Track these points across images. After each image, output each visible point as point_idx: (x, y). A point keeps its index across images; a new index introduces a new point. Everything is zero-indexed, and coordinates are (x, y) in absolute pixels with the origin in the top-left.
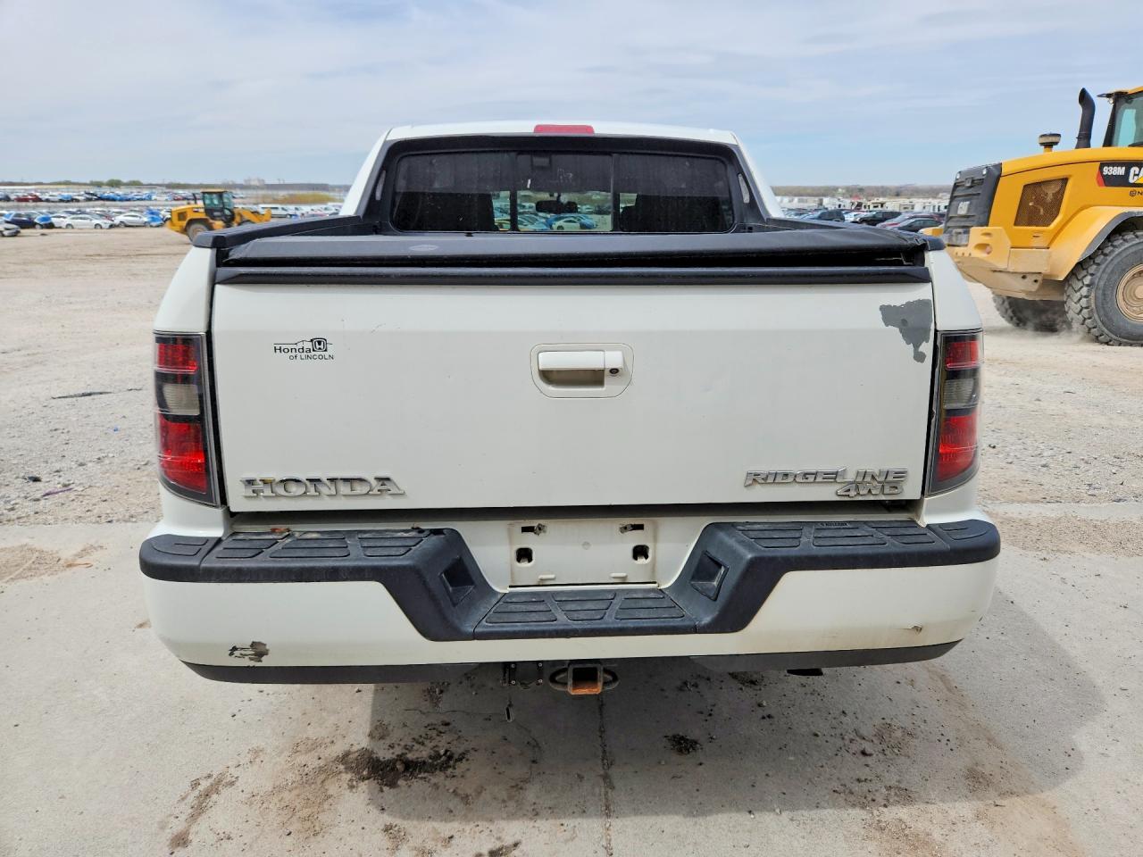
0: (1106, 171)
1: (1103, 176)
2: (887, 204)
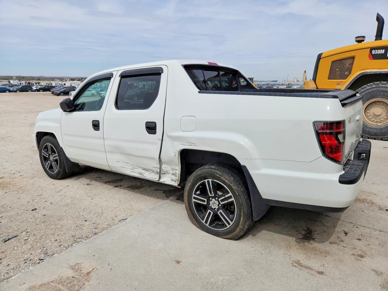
0: (374, 52)
1: (372, 55)
2: (41, 83)
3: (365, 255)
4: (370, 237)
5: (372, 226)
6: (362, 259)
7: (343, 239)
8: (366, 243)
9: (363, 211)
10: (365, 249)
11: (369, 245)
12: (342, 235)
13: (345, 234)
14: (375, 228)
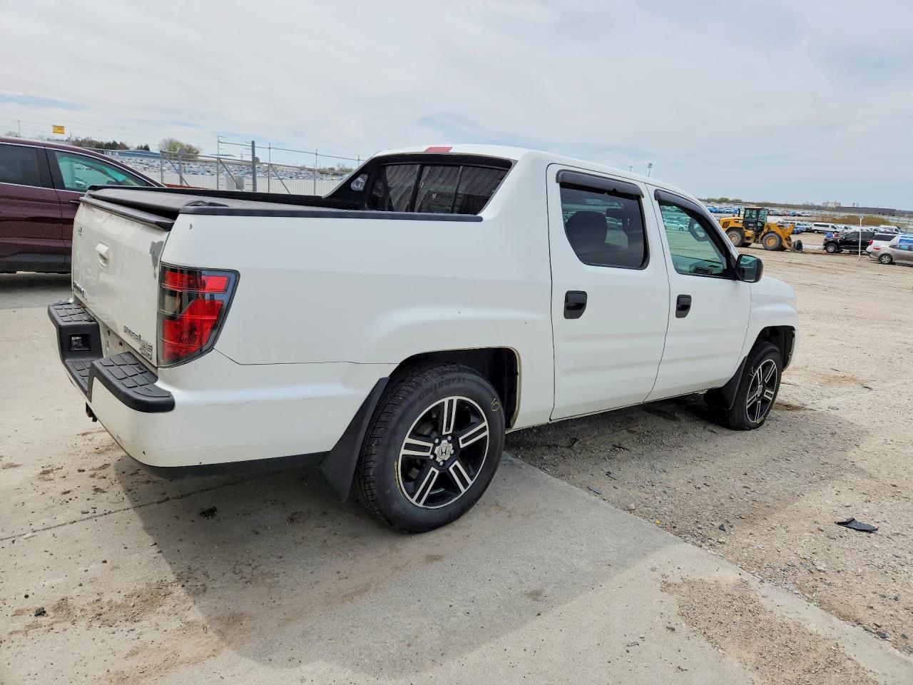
3: (42, 476)
4: (49, 507)
5: (57, 531)
6: (42, 470)
7: (95, 480)
8: (50, 494)
9: (105, 562)
10: (47, 484)
11: (44, 493)
12: (101, 484)
13: (98, 489)
14: (49, 533)
